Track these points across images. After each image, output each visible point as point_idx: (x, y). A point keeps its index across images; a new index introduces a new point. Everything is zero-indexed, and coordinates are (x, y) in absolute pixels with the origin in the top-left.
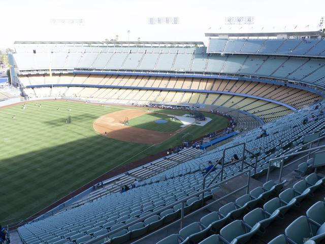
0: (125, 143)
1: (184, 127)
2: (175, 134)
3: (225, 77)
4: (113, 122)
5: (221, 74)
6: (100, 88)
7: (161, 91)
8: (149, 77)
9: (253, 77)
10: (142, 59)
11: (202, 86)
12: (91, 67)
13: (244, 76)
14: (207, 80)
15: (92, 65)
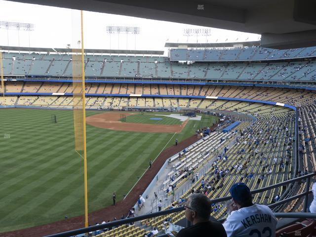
1: (185, 121)
6: (59, 96)
7: (129, 98)
8: (113, 85)
9: (219, 81)
10: (103, 67)
11: (171, 92)
12: (47, 74)
13: (211, 80)
14: (173, 86)
15: (47, 72)
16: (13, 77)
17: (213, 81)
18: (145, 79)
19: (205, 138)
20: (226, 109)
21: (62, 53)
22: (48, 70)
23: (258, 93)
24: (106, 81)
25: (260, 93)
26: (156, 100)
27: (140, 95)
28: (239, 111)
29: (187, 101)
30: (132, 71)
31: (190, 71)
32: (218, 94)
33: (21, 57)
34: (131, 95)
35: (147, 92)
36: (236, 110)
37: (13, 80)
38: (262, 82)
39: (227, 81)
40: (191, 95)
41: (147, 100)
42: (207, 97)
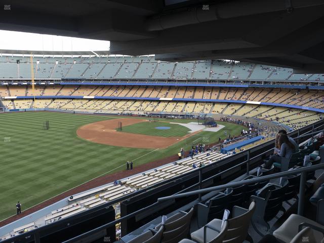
0: (116, 148)
1: (193, 133)
2: (182, 139)
3: (233, 85)
4: (103, 129)
5: (228, 81)
6: (90, 100)
7: (160, 101)
8: (146, 88)
9: (265, 82)
10: (138, 68)
11: (207, 96)
12: (81, 77)
13: (255, 82)
14: (212, 89)
15: (82, 75)
16: (51, 81)
17: (259, 82)
18: (179, 81)
19: (179, 162)
20: (267, 117)
21: (103, 56)
22: (83, 73)
23: (313, 98)
24: (137, 83)
25: (316, 97)
26: (188, 105)
27: (171, 99)
28: (280, 121)
29: (224, 106)
30: (166, 73)
31: (233, 71)
32: (263, 98)
33: (63, 61)
34: (161, 99)
35: (181, 95)
36: (277, 119)
37: (51, 84)
38: (317, 83)
39: (274, 83)
40: (229, 99)
41: (178, 104)
42: (248, 102)
